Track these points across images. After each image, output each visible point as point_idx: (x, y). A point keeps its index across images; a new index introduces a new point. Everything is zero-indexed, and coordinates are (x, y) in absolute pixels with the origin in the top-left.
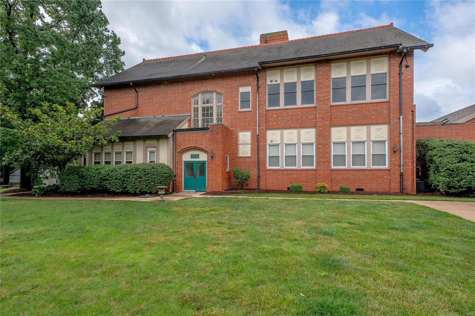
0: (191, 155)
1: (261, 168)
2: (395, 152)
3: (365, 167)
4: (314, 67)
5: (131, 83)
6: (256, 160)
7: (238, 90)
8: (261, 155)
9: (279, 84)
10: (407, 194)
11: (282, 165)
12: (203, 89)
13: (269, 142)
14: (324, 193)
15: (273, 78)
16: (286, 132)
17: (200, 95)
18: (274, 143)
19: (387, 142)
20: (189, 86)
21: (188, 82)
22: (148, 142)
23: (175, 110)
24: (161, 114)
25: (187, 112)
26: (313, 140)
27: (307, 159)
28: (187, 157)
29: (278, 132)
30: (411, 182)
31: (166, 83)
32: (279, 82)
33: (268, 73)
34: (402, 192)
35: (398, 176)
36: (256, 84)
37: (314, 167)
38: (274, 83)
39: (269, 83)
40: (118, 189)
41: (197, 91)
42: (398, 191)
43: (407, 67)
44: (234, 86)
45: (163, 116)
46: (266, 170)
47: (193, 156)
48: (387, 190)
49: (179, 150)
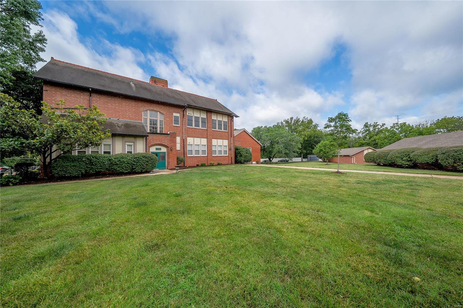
0: (156, 148)
1: (185, 156)
2: (230, 150)
3: (222, 155)
4: (206, 113)
5: (90, 89)
6: (183, 152)
7: (172, 114)
8: (185, 150)
9: (192, 116)
10: (233, 164)
11: (194, 155)
12: (151, 108)
13: (188, 143)
14: (214, 166)
15: (190, 112)
16: (195, 139)
17: (148, 111)
18: (190, 144)
19: (227, 146)
20: (140, 104)
21: (140, 101)
22: (126, 139)
23: (129, 117)
24: (116, 117)
25: (139, 120)
26: (206, 144)
27: (204, 152)
28: (153, 149)
29: (192, 139)
30: (233, 161)
31: (121, 97)
32: (192, 115)
33: (188, 109)
34: (232, 164)
35: (231, 158)
36: (182, 113)
37: (206, 155)
38: (190, 115)
39: (188, 114)
40: (126, 170)
41: (147, 108)
42: (231, 163)
43: (232, 121)
44: (171, 111)
45: (118, 119)
46: (188, 157)
47: (157, 149)
48: (228, 163)
49: (150, 145)
